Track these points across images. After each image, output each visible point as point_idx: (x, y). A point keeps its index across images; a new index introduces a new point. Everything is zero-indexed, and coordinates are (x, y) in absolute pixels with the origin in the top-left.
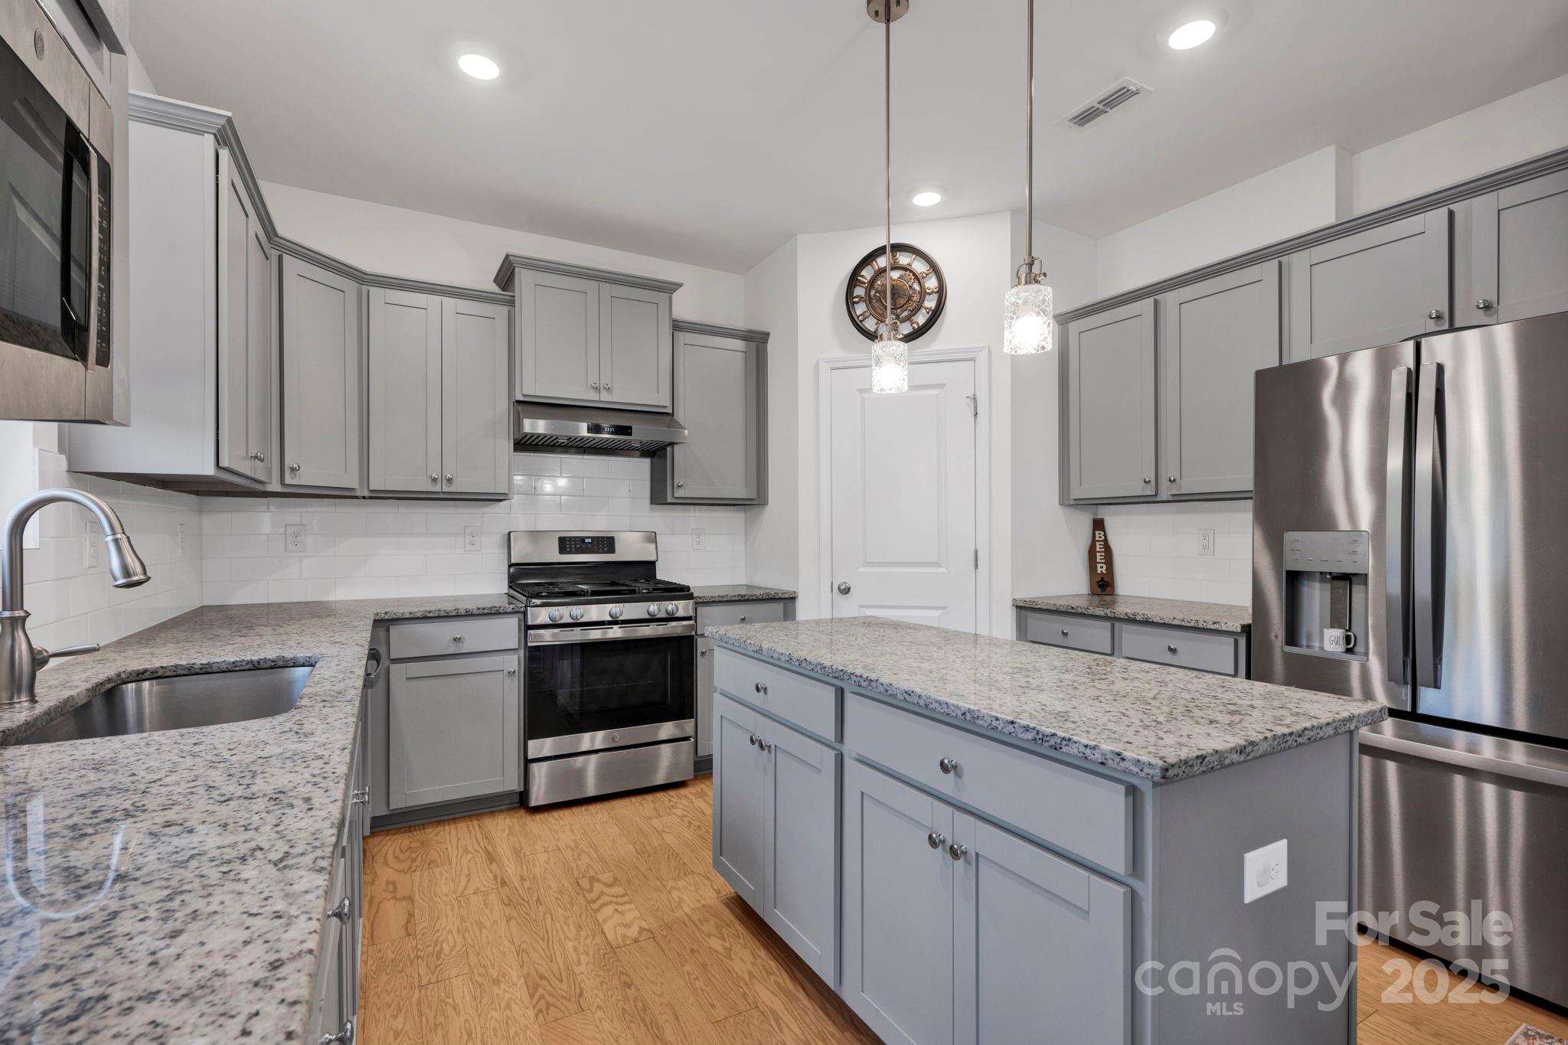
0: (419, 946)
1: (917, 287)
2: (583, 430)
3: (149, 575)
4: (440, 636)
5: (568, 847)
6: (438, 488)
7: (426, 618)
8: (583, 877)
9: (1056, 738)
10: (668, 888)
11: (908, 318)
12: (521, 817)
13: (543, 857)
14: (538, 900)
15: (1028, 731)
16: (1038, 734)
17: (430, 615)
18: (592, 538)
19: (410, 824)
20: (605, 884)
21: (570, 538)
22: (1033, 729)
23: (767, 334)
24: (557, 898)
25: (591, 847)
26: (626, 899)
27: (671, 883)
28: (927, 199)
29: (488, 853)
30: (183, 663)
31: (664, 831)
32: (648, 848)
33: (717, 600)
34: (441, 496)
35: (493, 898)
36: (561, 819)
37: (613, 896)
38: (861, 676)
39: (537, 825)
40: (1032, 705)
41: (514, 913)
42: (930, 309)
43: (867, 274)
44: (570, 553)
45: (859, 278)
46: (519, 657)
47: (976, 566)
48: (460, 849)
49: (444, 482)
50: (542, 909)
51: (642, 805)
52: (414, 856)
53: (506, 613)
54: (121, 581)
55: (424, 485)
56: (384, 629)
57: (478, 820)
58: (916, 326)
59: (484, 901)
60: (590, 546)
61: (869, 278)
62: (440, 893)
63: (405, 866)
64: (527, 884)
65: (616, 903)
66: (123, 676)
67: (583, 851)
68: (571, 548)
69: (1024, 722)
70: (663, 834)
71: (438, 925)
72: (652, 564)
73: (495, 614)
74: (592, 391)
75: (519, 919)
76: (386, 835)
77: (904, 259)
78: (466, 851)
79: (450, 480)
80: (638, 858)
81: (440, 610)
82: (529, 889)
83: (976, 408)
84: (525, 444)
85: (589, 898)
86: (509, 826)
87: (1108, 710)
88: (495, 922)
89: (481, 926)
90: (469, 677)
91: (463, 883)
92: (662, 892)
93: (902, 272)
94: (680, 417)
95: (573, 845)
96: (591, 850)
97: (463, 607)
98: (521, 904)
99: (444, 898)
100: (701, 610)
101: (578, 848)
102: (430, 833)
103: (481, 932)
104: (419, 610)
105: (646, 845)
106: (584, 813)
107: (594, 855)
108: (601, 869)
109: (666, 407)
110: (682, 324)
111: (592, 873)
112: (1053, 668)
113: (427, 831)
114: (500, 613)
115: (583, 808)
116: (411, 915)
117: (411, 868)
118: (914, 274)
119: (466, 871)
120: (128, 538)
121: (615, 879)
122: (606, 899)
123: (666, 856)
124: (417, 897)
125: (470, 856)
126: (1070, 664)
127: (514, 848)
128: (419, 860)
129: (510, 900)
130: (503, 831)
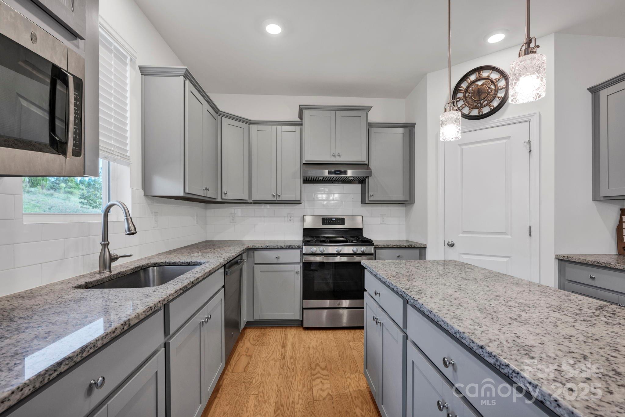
0: (246, 377)
1: (493, 87)
2: (326, 173)
3: (137, 231)
4: (271, 255)
5: (313, 347)
6: (275, 199)
7: (266, 248)
8: (314, 363)
9: (509, 369)
10: (346, 377)
11: (488, 104)
12: (301, 331)
13: (302, 350)
14: (293, 369)
15: (491, 357)
16: (497, 361)
17: (268, 247)
18: (335, 218)
19: (262, 326)
20: (321, 368)
21: (326, 218)
22: (494, 357)
23: (415, 124)
24: (300, 370)
25: (322, 349)
26: (327, 377)
27: (349, 375)
28: (496, 38)
29: (283, 344)
30: (168, 261)
31: (353, 349)
32: (344, 355)
33: (385, 247)
34: (276, 202)
35: (278, 364)
36: (315, 335)
37: (322, 375)
38: (411, 297)
39: (306, 335)
40: (507, 336)
41: (283, 373)
42: (501, 98)
43: (464, 85)
44: (326, 224)
45: (460, 88)
46: (300, 266)
47: (530, 235)
48: (275, 340)
49: (277, 196)
50: (293, 373)
51: (349, 334)
52: (259, 339)
53: (295, 248)
54: (128, 233)
55: (270, 198)
56: (253, 252)
57: (285, 329)
58: (492, 108)
59: (274, 364)
60: (334, 221)
61: (465, 87)
62: (261, 357)
63: (254, 342)
64: (292, 361)
65: (323, 379)
66: (149, 264)
67: (318, 351)
68: (326, 222)
69: (489, 349)
70: (353, 350)
71: (255, 370)
72: (361, 230)
73: (291, 248)
74: (333, 157)
75: (283, 376)
76: (254, 329)
77: (485, 74)
78: (276, 341)
79: (279, 196)
80: (338, 359)
81: (271, 246)
82: (292, 363)
83: (530, 147)
84: (307, 180)
85: (312, 373)
86: (295, 334)
87: (572, 350)
88: (275, 374)
89: (269, 374)
90: (281, 273)
91: (270, 355)
92: (343, 378)
93: (484, 81)
94: (372, 166)
95: (315, 347)
96: (321, 351)
97: (280, 245)
98: (286, 369)
99: (261, 359)
100: (378, 251)
101: (316, 348)
102: (268, 331)
103: (268, 377)
104: (264, 246)
105: (344, 354)
106: (324, 333)
107: (322, 354)
108: (322, 360)
109: (365, 161)
110: (373, 124)
111: (318, 362)
112: (548, 306)
113: (267, 330)
114: (293, 248)
115: (325, 331)
116: (248, 363)
117: (256, 344)
118: (491, 81)
119: (273, 350)
120: (131, 218)
121: (326, 367)
122: (319, 375)
123: (351, 361)
124: (253, 357)
125: (277, 343)
126: (566, 305)
127: (293, 344)
128: (260, 341)
129: (283, 366)
130: (292, 335)
